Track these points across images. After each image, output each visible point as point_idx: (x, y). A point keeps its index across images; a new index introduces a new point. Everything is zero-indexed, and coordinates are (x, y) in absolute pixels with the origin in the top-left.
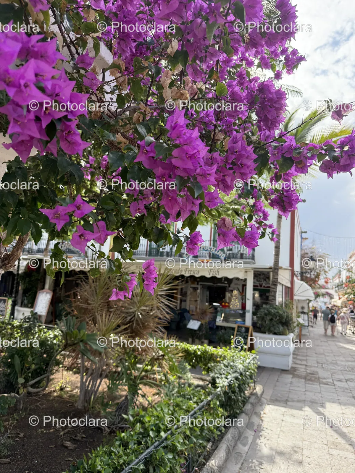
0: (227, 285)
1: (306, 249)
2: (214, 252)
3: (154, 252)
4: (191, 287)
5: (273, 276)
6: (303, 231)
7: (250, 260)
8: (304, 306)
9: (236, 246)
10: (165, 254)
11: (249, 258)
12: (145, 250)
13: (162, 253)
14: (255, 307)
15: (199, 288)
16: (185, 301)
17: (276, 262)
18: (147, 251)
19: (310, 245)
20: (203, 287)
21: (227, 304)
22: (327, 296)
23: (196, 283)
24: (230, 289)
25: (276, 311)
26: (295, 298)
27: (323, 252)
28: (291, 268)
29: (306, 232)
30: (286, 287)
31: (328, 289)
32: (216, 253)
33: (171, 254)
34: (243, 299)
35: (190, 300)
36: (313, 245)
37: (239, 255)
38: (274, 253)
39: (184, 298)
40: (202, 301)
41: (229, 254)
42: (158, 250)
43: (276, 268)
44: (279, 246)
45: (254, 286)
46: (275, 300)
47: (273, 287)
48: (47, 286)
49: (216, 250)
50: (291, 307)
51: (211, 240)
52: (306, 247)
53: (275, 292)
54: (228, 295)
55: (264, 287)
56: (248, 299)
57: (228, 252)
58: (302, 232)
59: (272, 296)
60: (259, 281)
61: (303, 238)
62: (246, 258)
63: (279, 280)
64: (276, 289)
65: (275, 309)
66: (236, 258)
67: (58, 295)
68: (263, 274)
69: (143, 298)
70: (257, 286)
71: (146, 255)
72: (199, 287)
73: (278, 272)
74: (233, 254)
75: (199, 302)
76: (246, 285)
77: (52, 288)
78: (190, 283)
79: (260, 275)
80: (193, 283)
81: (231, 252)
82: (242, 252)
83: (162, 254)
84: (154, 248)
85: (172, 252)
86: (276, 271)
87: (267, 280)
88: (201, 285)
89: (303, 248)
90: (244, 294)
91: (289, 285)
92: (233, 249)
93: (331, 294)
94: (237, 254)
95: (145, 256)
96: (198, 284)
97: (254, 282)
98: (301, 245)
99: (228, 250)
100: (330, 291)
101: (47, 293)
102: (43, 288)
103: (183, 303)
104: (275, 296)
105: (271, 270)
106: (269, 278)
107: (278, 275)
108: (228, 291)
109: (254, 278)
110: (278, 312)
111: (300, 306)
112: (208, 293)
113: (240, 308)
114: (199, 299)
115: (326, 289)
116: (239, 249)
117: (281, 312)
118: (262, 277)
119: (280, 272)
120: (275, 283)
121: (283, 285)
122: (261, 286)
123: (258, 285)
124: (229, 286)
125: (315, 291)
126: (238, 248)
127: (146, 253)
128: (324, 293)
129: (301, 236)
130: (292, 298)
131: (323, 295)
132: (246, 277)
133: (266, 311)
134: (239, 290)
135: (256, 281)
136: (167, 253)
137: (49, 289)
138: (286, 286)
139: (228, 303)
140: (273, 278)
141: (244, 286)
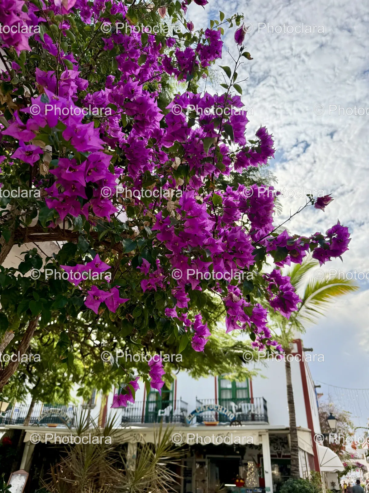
0: (240, 457)
1: (324, 407)
2: (221, 411)
3: (151, 417)
4: (196, 462)
5: (291, 439)
6: (316, 385)
7: (263, 422)
8: (334, 481)
9: (246, 404)
10: (164, 419)
11: (262, 420)
12: (141, 415)
13: (161, 417)
14: (275, 485)
15: (207, 463)
16: (190, 482)
17: (293, 420)
18: (143, 416)
19: (327, 402)
20: (212, 461)
21: (241, 481)
22: (359, 469)
23: (202, 456)
24: (244, 461)
25: (302, 486)
26: (322, 469)
27: (343, 410)
28: (310, 430)
29: (319, 386)
30: (310, 455)
31: (359, 459)
32: (223, 412)
33: (172, 419)
34: (260, 473)
35: (196, 481)
36: (330, 401)
37: (250, 416)
38: (288, 410)
39: (188, 478)
40: (210, 482)
41: (239, 415)
42: (156, 414)
43: (293, 429)
44: (293, 401)
45: (272, 456)
46: (298, 470)
47: (293, 453)
48: (23, 466)
49: (223, 409)
50: (318, 481)
51: (216, 399)
52: (323, 405)
53: (297, 460)
54: (242, 469)
55: (284, 456)
56: (267, 472)
57: (237, 414)
58: (315, 387)
59: (294, 466)
60: (277, 448)
61: (318, 394)
62: (258, 420)
63: (300, 445)
64: (298, 456)
65: (300, 483)
66: (247, 420)
67: (35, 476)
68: (280, 438)
69: (139, 470)
70: (275, 456)
71: (142, 422)
72: (207, 461)
73: (296, 433)
74: (243, 415)
75: (207, 482)
76: (262, 456)
77: (28, 469)
78: (195, 456)
79: (277, 440)
80: (199, 456)
81: (240, 413)
82: (252, 412)
83: (160, 419)
84: (151, 413)
85: (172, 416)
86: (294, 432)
87: (286, 446)
88: (208, 458)
89: (320, 406)
90: (261, 466)
91: (312, 452)
92: (243, 409)
93: (363, 466)
94: (247, 415)
95: (140, 423)
96: (204, 458)
97: (271, 451)
98: (317, 402)
99: (237, 411)
100: (362, 462)
101: (22, 475)
102: (18, 468)
103: (188, 485)
104: (297, 466)
105: (288, 432)
106: (287, 443)
107: (297, 437)
108: (242, 465)
109: (270, 445)
110: (304, 488)
111: (329, 481)
112: (217, 469)
113: (258, 486)
114: (207, 478)
115: (356, 458)
116: (250, 409)
117: (308, 487)
118: (279, 442)
119: (299, 434)
120: (296, 448)
121: (305, 452)
122: (279, 455)
123: (276, 454)
124: (243, 459)
125: (343, 462)
126: (248, 407)
127: (142, 419)
128: (355, 464)
129: (315, 392)
130: (318, 469)
131: (354, 467)
132: (261, 443)
133: (290, 488)
134: (254, 460)
135: (273, 450)
136: (167, 418)
137: (25, 470)
138: (308, 453)
139: (243, 480)
140: (291, 441)
141: (260, 456)
